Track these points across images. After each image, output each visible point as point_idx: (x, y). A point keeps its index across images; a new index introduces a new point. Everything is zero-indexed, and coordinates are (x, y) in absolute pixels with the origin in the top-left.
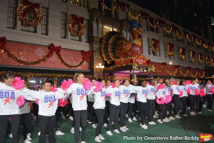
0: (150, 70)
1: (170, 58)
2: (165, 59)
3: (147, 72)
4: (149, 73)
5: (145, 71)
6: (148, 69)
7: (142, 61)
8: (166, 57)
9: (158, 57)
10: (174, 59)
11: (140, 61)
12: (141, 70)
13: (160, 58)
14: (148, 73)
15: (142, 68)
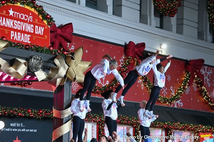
0: (62, 72)
1: (161, 27)
2: (142, 27)
3: (50, 80)
4: (61, 88)
5: (41, 75)
6: (56, 69)
7: (29, 28)
8: (143, 19)
9: (109, 16)
10: (180, 31)
11: (18, 25)
12: (22, 70)
13: (116, 19)
14: (54, 89)
15: (28, 59)
